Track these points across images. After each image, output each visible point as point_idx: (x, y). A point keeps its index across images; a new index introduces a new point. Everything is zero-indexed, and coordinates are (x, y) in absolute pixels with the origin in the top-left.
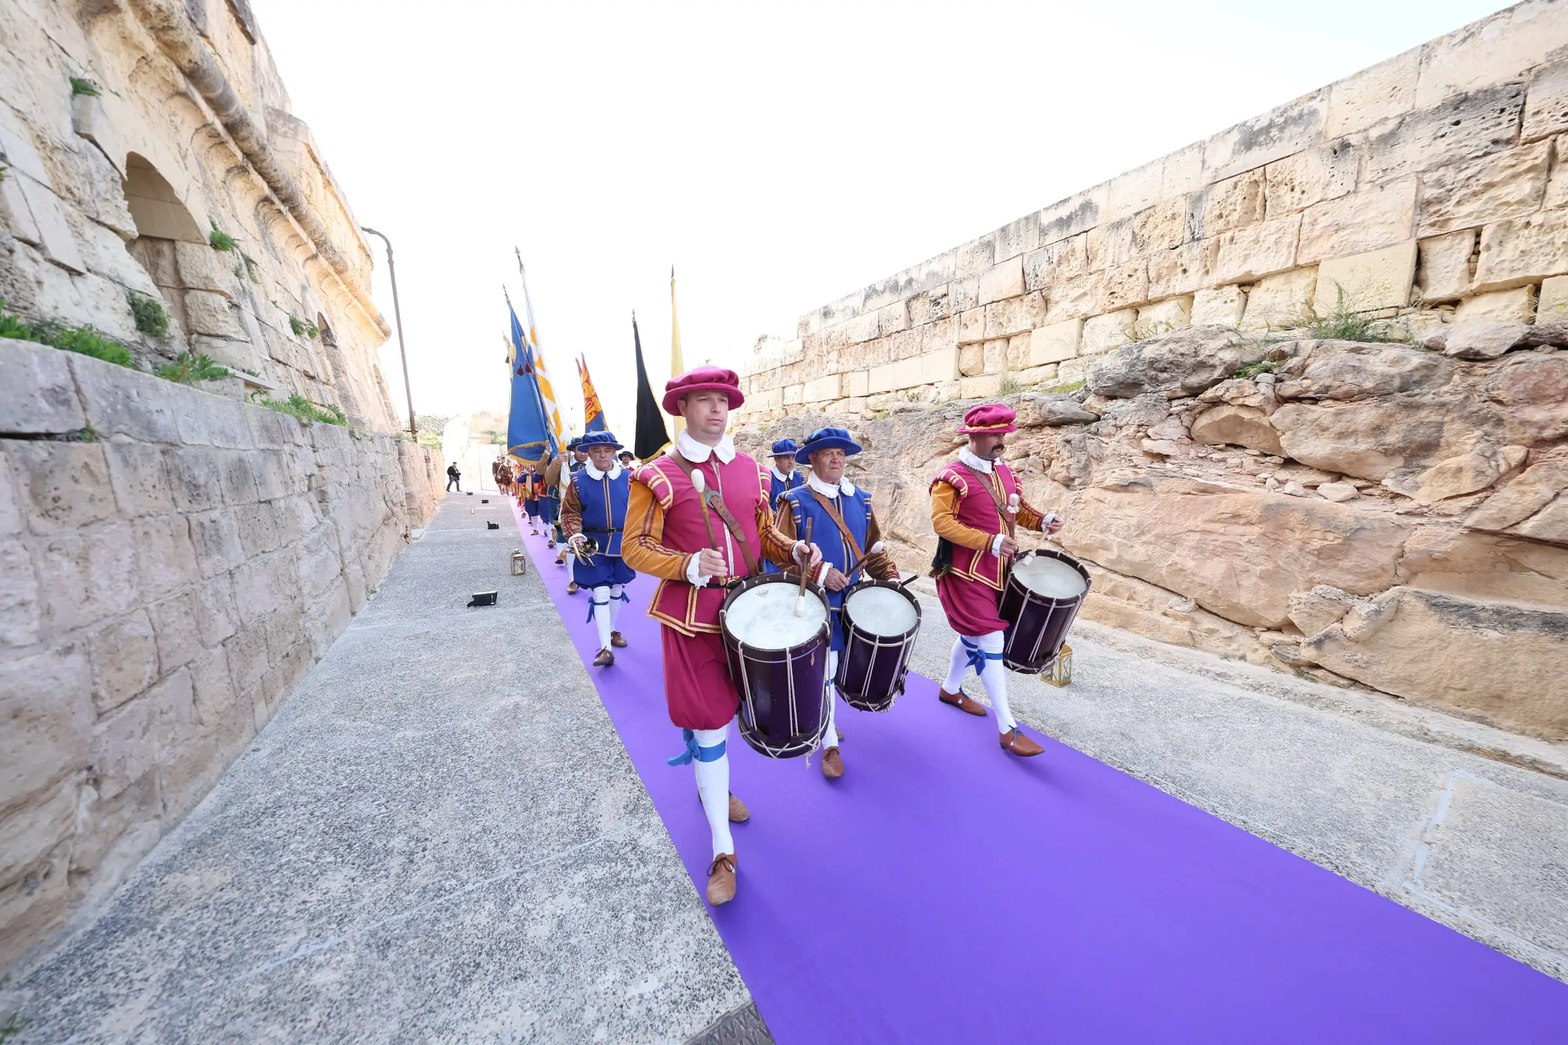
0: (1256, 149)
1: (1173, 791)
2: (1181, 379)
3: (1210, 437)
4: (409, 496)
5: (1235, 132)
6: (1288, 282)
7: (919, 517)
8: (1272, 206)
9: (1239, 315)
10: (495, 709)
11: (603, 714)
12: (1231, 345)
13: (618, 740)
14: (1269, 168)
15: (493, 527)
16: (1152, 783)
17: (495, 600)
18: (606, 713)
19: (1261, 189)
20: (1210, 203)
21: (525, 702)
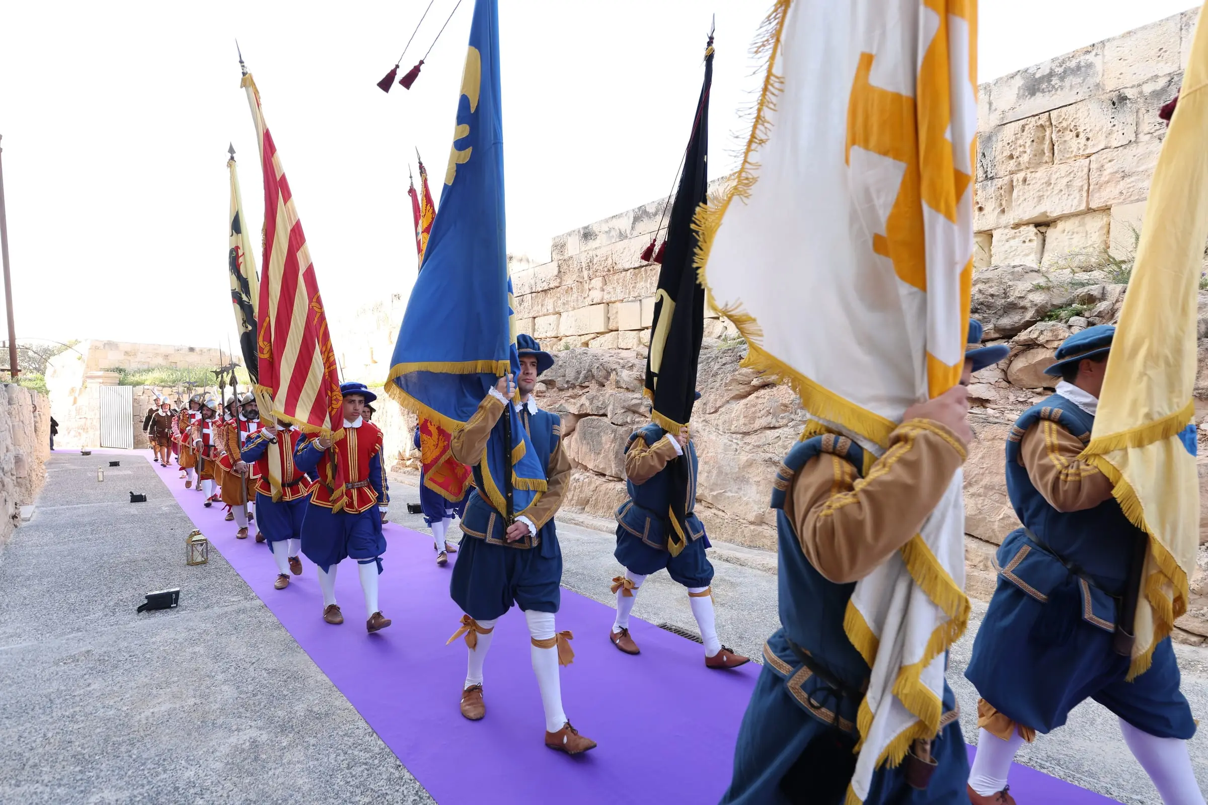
0: (1039, 95)
1: (1062, 774)
2: (993, 320)
3: (1027, 380)
4: (18, 460)
5: (1018, 77)
6: (1082, 224)
7: (715, 472)
8: (1060, 151)
9: (1039, 256)
10: (224, 750)
11: (376, 744)
12: (1038, 288)
13: (407, 775)
14: (1054, 114)
15: (137, 499)
16: (1038, 768)
17: (176, 602)
18: (380, 742)
19: (1048, 133)
20: (1000, 144)
21: (265, 737)
